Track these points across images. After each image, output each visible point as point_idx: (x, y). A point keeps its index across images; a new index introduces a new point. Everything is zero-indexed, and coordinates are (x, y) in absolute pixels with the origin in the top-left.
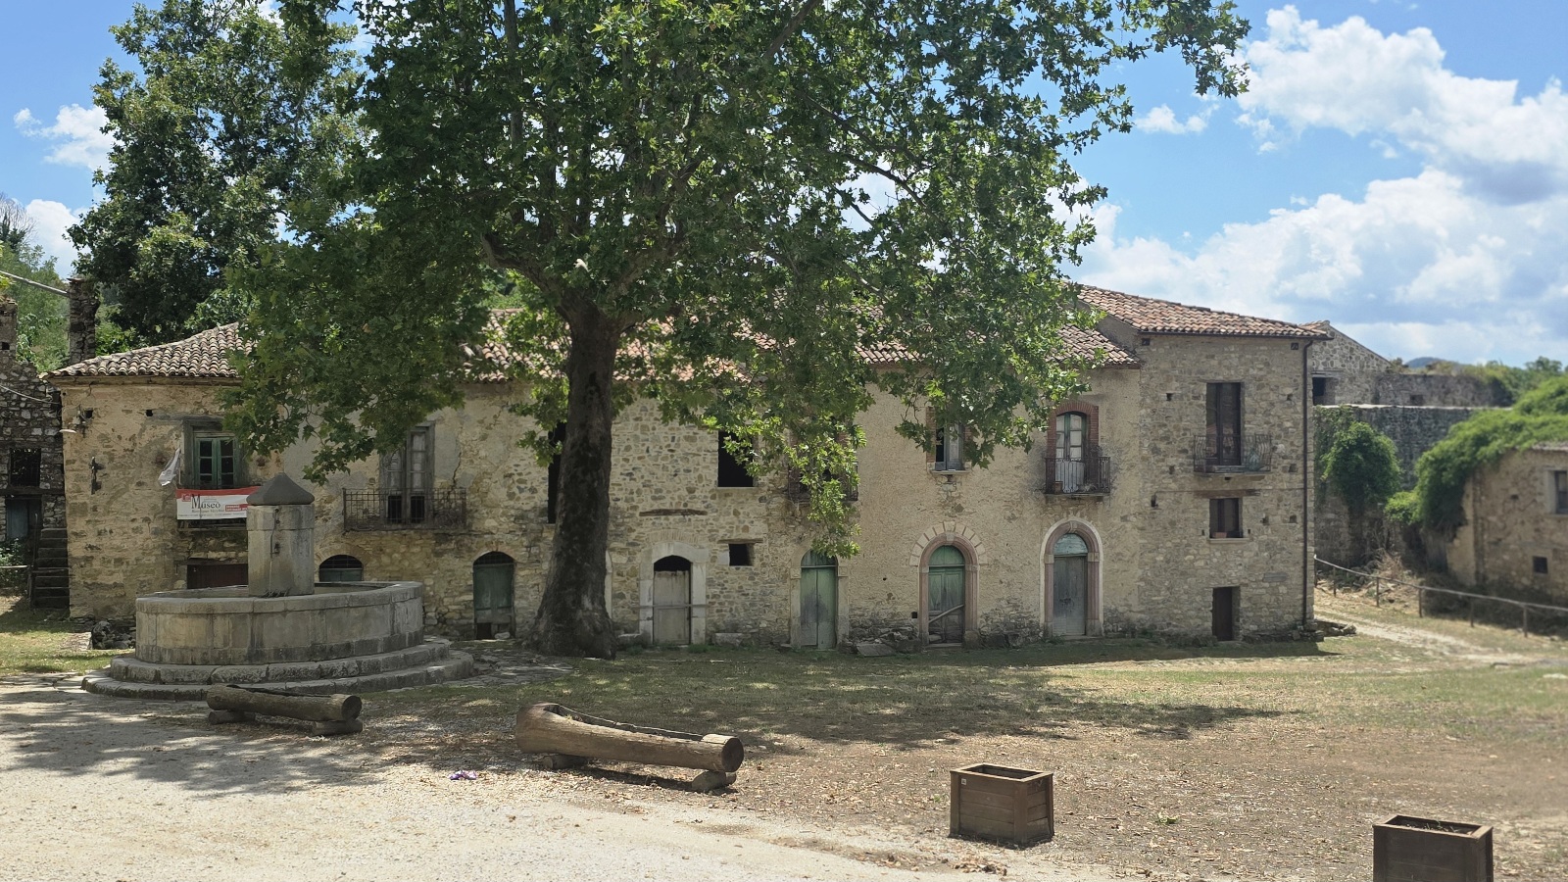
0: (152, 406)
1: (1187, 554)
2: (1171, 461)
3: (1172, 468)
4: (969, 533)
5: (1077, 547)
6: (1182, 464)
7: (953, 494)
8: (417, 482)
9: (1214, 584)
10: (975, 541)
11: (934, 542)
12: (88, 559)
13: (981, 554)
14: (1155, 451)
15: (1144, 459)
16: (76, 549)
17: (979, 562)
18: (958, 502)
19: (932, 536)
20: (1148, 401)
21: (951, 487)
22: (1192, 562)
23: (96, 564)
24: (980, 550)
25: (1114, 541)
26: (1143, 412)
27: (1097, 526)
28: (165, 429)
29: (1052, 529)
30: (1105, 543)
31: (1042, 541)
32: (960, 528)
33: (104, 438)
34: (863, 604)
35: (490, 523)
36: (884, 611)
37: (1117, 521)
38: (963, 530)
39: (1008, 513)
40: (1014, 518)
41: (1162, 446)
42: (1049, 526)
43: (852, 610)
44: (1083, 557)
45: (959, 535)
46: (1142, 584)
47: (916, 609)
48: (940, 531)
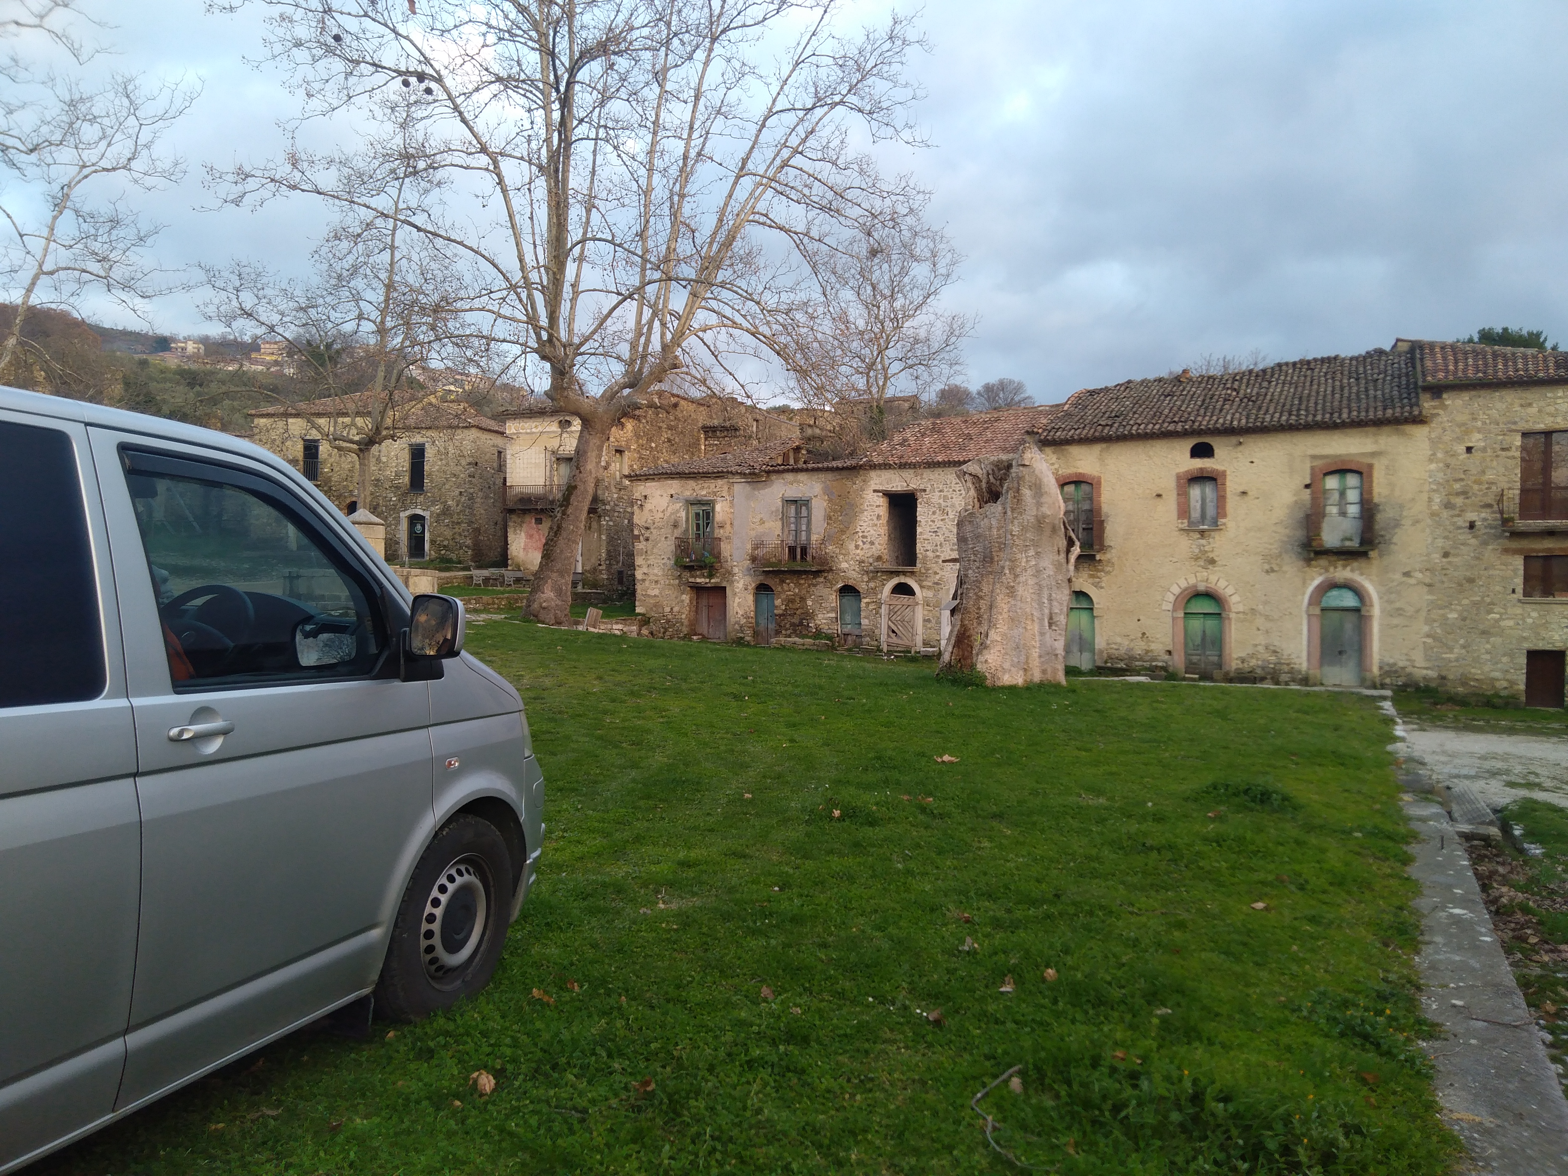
0: (673, 492)
1: (1490, 612)
2: (1472, 516)
3: (1472, 526)
4: (1222, 584)
5: (1349, 600)
6: (1485, 520)
7: (1206, 548)
8: (804, 537)
9: (1528, 645)
10: (1229, 591)
11: (1186, 589)
12: (644, 580)
13: (1236, 602)
14: (1448, 506)
15: (1433, 514)
16: (639, 575)
17: (1234, 610)
18: (1211, 555)
19: (1184, 584)
20: (1440, 455)
21: (1203, 542)
22: (1497, 621)
23: (647, 583)
24: (1235, 599)
25: (1393, 596)
26: (1433, 466)
27: (1371, 581)
28: (678, 505)
29: (1316, 582)
30: (1381, 598)
31: (1304, 594)
32: (1213, 578)
33: (651, 511)
34: (1119, 640)
35: (844, 565)
36: (1139, 648)
37: (1398, 576)
38: (1218, 581)
39: (1267, 567)
40: (1273, 571)
41: (1459, 501)
42: (1313, 579)
43: (1108, 644)
44: (1357, 610)
45: (1212, 586)
46: (1429, 640)
47: (1170, 648)
48: (1192, 581)
